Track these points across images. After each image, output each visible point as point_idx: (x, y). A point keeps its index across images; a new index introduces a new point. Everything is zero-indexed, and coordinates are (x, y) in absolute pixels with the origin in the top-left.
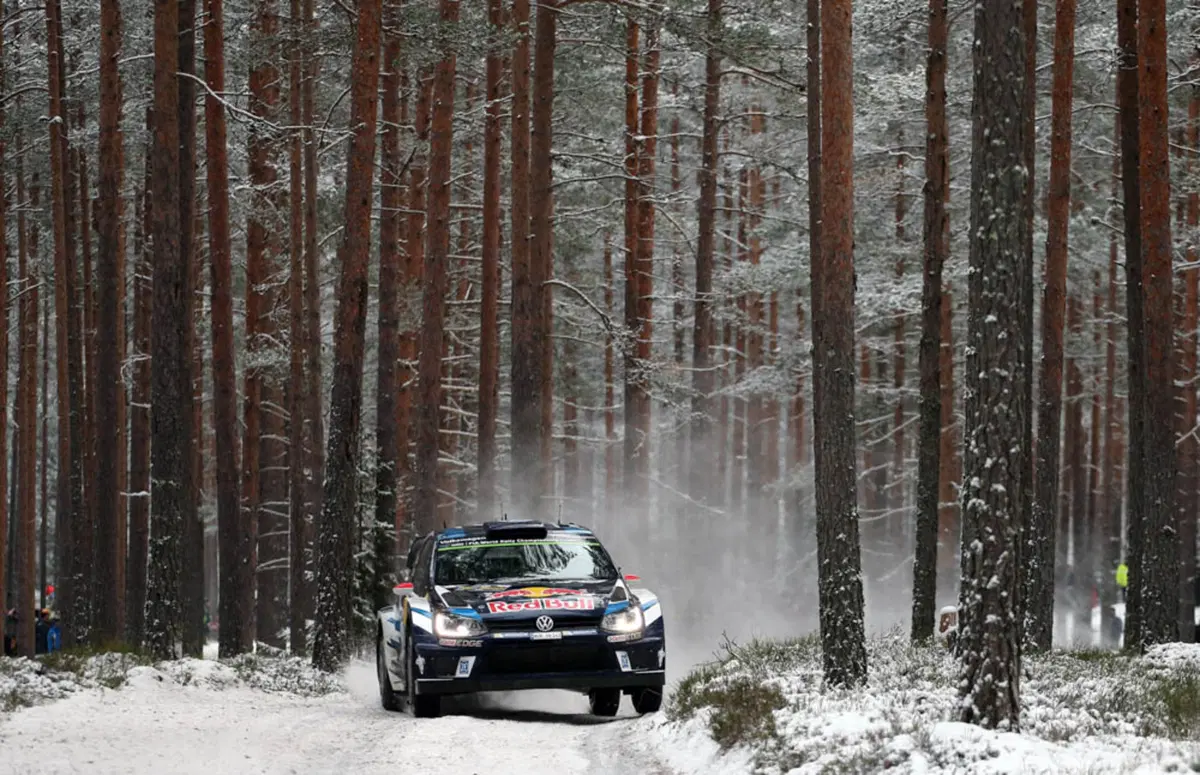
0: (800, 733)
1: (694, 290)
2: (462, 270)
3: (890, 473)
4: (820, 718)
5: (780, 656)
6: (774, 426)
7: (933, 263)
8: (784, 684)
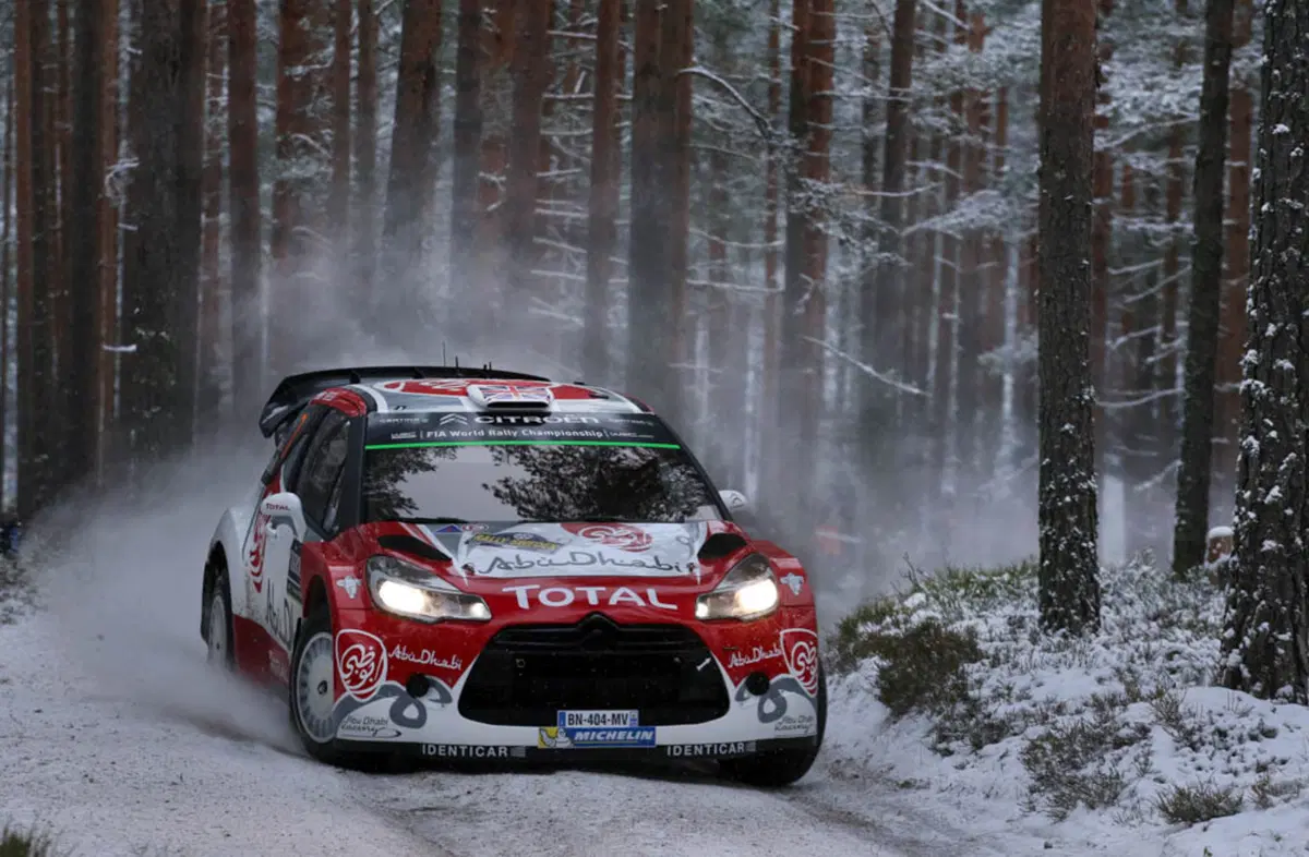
0: (1001, 695)
1: (886, 85)
2: (572, 51)
3: (1157, 340)
4: (1028, 677)
5: (984, 591)
6: (1001, 272)
7: (1219, 50)
8: (982, 628)
